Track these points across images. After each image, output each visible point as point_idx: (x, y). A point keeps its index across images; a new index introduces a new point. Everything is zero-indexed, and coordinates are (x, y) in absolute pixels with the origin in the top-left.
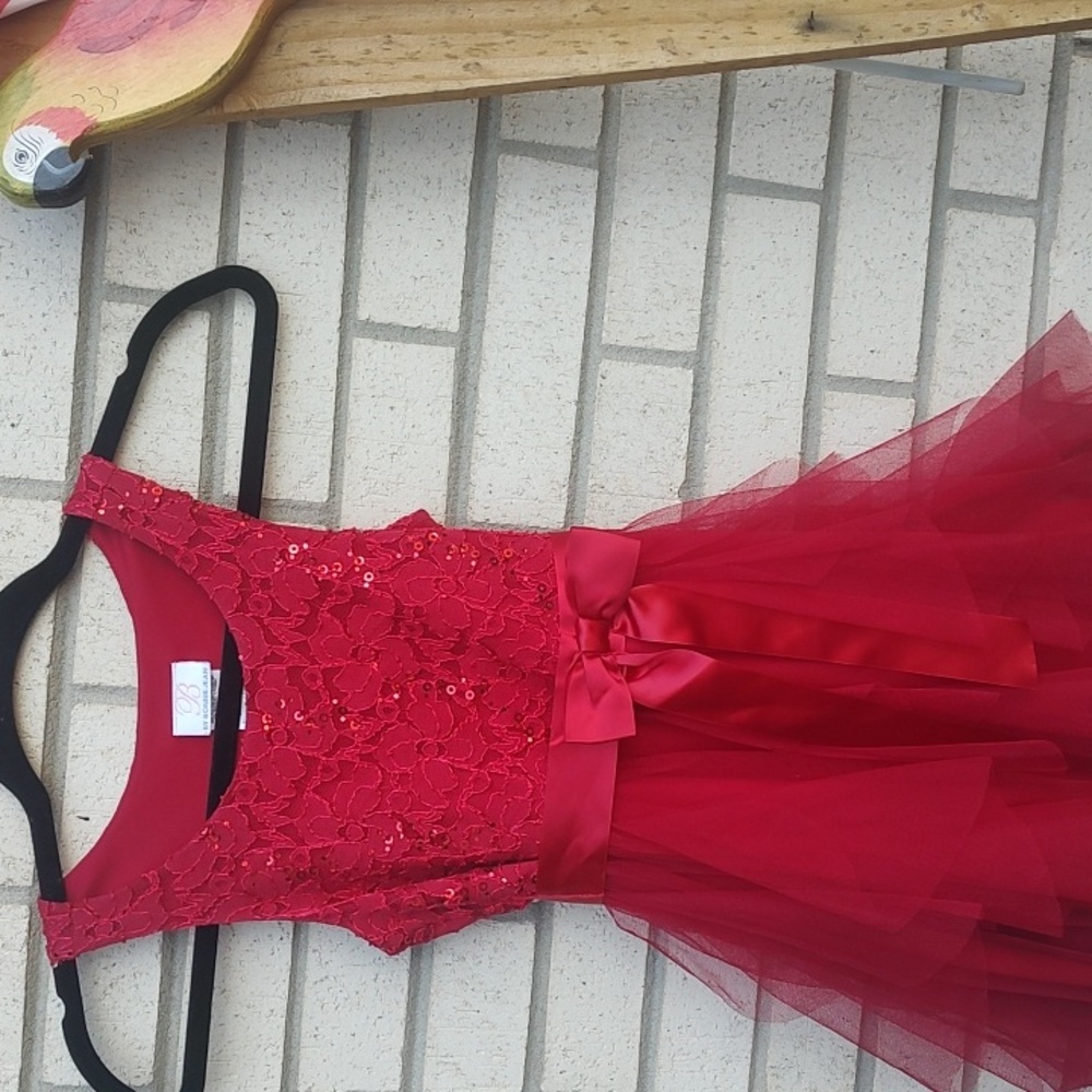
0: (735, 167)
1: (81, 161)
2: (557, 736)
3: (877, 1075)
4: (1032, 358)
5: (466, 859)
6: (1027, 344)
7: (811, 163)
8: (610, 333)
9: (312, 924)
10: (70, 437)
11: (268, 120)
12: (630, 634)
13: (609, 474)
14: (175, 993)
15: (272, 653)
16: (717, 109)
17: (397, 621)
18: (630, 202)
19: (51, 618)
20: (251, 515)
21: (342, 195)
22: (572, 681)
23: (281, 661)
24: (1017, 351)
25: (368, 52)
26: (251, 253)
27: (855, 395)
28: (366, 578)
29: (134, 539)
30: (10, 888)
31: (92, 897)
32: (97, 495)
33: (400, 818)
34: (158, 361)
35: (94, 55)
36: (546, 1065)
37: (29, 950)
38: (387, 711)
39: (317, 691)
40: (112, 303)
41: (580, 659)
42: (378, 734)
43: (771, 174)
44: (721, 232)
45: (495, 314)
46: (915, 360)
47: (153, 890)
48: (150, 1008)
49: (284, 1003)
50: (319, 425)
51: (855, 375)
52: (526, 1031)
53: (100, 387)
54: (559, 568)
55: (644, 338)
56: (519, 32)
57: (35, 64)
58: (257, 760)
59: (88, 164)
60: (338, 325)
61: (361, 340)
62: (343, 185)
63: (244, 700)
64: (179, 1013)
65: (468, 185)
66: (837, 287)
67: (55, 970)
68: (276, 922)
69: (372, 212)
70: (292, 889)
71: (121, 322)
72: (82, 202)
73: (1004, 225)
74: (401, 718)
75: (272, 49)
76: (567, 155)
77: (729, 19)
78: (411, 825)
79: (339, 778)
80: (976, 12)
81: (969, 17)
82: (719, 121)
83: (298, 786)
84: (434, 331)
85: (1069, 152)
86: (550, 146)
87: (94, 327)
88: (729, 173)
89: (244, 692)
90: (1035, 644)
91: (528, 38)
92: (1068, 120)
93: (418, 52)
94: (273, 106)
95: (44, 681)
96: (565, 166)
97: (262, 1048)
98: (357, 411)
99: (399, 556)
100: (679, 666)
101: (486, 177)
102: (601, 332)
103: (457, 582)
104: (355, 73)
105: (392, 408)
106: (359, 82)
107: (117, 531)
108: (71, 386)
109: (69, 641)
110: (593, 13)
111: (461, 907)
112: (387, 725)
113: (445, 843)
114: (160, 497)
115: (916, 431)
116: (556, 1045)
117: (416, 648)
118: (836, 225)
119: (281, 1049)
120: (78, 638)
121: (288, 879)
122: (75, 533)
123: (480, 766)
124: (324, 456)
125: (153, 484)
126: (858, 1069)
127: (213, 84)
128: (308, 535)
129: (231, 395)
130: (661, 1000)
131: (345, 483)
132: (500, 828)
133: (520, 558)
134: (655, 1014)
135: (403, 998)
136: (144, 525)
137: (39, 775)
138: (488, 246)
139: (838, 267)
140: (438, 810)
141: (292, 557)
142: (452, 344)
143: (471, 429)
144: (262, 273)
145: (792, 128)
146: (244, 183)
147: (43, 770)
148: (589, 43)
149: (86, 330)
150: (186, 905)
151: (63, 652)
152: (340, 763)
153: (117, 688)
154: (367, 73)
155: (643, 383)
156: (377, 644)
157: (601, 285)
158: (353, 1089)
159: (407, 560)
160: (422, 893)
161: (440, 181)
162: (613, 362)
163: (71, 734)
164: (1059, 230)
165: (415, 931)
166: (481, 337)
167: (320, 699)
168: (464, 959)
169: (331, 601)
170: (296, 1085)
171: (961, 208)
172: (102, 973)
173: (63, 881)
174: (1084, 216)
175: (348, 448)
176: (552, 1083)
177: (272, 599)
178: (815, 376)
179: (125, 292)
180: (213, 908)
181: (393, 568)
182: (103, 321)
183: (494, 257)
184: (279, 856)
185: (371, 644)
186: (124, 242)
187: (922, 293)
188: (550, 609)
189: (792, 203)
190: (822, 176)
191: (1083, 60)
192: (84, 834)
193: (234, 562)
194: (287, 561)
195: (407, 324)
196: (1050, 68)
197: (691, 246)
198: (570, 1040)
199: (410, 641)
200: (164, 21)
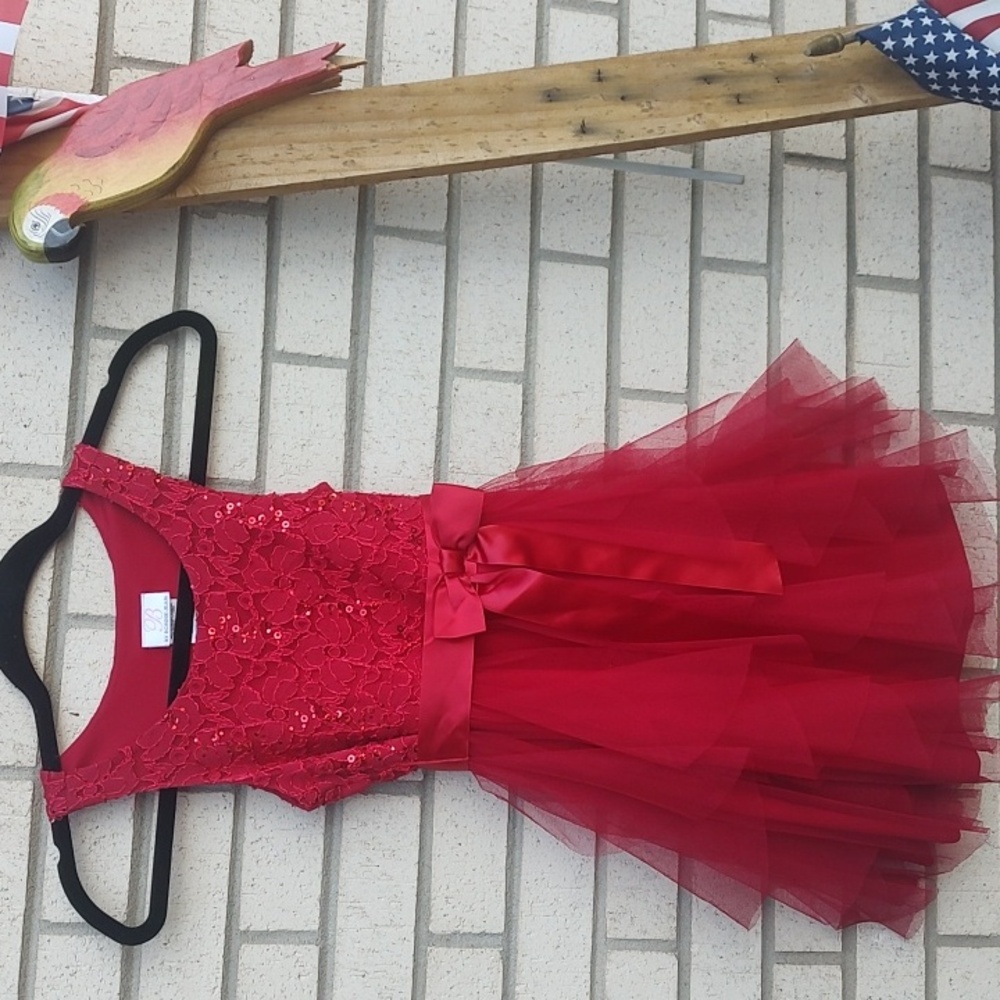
0: (546, 242)
1: (77, 228)
2: (428, 637)
3: (693, 921)
5: (364, 734)
6: (768, 362)
7: (599, 240)
8: (460, 359)
9: (249, 789)
10: (67, 434)
12: (480, 561)
13: (463, 459)
14: (144, 851)
15: (216, 583)
16: (529, 202)
17: (307, 557)
18: (469, 268)
19: (52, 564)
20: (199, 484)
21: (262, 264)
22: (438, 596)
23: (222, 588)
24: (760, 369)
26: (195, 303)
27: (642, 402)
28: (283, 525)
29: (114, 503)
30: (19, 768)
31: (82, 767)
32: (86, 471)
33: (313, 702)
34: (130, 379)
35: (86, 159)
36: (432, 910)
37: (32, 816)
38: (302, 624)
39: (249, 611)
40: (97, 340)
41: (443, 580)
42: (295, 641)
43: (571, 247)
44: (537, 288)
45: (374, 346)
46: (685, 377)
47: (127, 761)
48: (124, 861)
49: (228, 858)
50: (248, 425)
51: (641, 388)
52: (415, 884)
53: (88, 398)
54: (425, 516)
55: (485, 363)
56: (381, 140)
58: (205, 661)
59: (82, 230)
60: (261, 354)
61: (277, 364)
62: (263, 257)
63: (195, 618)
65: (353, 257)
66: (624, 325)
67: (52, 825)
68: (220, 794)
69: (284, 275)
70: (232, 761)
71: (104, 352)
72: (77, 259)
73: (744, 281)
74: (312, 630)
76: (424, 236)
79: (266, 675)
80: (697, 118)
81: (693, 122)
82: (531, 212)
83: (236, 680)
84: (331, 359)
85: (787, 230)
86: (411, 230)
87: (84, 357)
88: (541, 247)
89: (196, 612)
90: (779, 562)
91: (387, 144)
92: (784, 207)
93: (312, 154)
95: (46, 611)
96: (422, 244)
97: (211, 895)
98: (276, 414)
99: (307, 510)
100: (514, 581)
101: (366, 252)
102: (453, 359)
103: (351, 528)
104: (269, 169)
105: (302, 412)
107: (101, 497)
108: (68, 399)
109: (64, 583)
110: (432, 127)
111: (361, 772)
112: (302, 635)
113: (348, 720)
114: (133, 471)
115: (691, 418)
116: (439, 894)
117: (322, 578)
118: (620, 282)
119: (226, 895)
120: (71, 578)
121: (229, 752)
122: (71, 500)
124: (251, 447)
125: (127, 463)
128: (241, 497)
129: (184, 404)
130: (521, 858)
131: (268, 467)
132: (388, 708)
133: (397, 510)
134: (517, 870)
135: (320, 856)
136: (121, 492)
137: (42, 678)
138: (369, 299)
139: (624, 312)
140: (342, 695)
141: (229, 512)
142: (344, 367)
143: (360, 428)
144: (207, 317)
145: (584, 216)
146: (192, 257)
147: (45, 678)
148: (430, 146)
149: (79, 359)
150: (152, 772)
151: (60, 591)
152: (267, 663)
153: (100, 617)
154: (276, 169)
155: (486, 393)
156: (292, 575)
157: (451, 326)
158: (282, 928)
159: (314, 512)
160: (331, 760)
161: (332, 255)
162: (464, 379)
163: (66, 651)
164: (784, 284)
165: (327, 791)
166: (366, 363)
167: (252, 616)
168: (366, 825)
169: (259, 543)
170: (238, 925)
171: (712, 269)
172: (88, 834)
173: (59, 758)
174: (802, 274)
175: (270, 441)
176: (438, 925)
177: (215, 543)
178: (612, 390)
179: (107, 332)
180: (172, 775)
181: (303, 518)
182: (91, 352)
183: (373, 306)
184: (221, 733)
185: (289, 576)
186: (106, 297)
187: (687, 329)
188: (420, 545)
189: (588, 267)
190: (608, 248)
191: (792, 167)
192: (74, 726)
193: (187, 517)
194: (225, 515)
195: (312, 353)
196: (769, 173)
197: (517, 298)
198: (451, 889)
199: (317, 572)
200: (135, 136)
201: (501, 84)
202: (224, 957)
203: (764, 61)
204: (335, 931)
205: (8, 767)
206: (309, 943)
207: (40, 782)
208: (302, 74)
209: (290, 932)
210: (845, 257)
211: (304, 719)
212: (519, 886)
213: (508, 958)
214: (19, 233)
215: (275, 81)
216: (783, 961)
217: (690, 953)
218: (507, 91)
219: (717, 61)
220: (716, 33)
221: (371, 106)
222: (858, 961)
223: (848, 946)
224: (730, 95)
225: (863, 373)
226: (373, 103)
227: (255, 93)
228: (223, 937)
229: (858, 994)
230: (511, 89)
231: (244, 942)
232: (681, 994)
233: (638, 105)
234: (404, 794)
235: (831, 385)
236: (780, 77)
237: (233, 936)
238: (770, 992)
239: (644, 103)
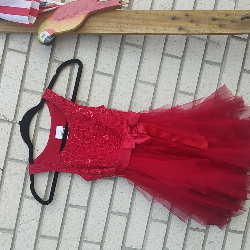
0: (167, 52)
1: (53, 38)
2: (121, 147)
3: (173, 218)
4: (217, 92)
5: (103, 166)
6: (217, 89)
7: (181, 52)
8: (141, 78)
9: (76, 174)
10: (44, 85)
11: (85, 35)
12: (136, 131)
13: (137, 103)
14: (50, 183)
15: (74, 126)
16: (165, 41)
17: (96, 124)
18: (147, 56)
19: (37, 115)
20: (74, 102)
21: (96, 49)
22: (125, 138)
23: (75, 128)
24: (215, 90)
25: (103, 25)
26: (79, 57)
27: (183, 95)
28: (92, 115)
29: (53, 104)
30: (24, 161)
31: (38, 164)
32: (48, 95)
33: (93, 158)
35: (57, 21)
36: (113, 206)
37: (26, 172)
38: (93, 139)
40: (54, 63)
42: (91, 143)
43: (173, 54)
44: (163, 63)
45: (120, 73)
46: (195, 90)
47: (49, 164)
48: (45, 185)
49: (69, 188)
50: (87, 88)
51: (184, 91)
52: (110, 200)
53: (51, 77)
54: (125, 118)
55: (147, 80)
56: (130, 25)
57: (47, 21)
58: (69, 144)
59: (54, 39)
60: (93, 71)
61: (96, 74)
62: (97, 47)
63: (68, 134)
64: (50, 187)
65: (119, 49)
66: (183, 75)
67: (30, 176)
68: (69, 174)
69: (101, 52)
70: (72, 168)
71: (56, 66)
72: (52, 45)
73: (215, 68)
74: (95, 141)
75: (87, 23)
76: (137, 46)
77: (166, 26)
79: (83, 149)
80: (210, 30)
81: (208, 31)
82: (165, 43)
83: (76, 150)
84: (110, 74)
85: (228, 56)
86: (134, 44)
87: (51, 67)
88: (166, 53)
89: (69, 133)
90: (208, 142)
91: (131, 26)
92: (229, 50)
93: (112, 26)
94: (86, 32)
95: (35, 126)
96: (136, 48)
97: (64, 195)
98: (94, 86)
100: (144, 137)
101: (122, 48)
102: (139, 78)
103: (108, 118)
104: (101, 29)
105: (100, 87)
106: (101, 30)
107: (50, 102)
108: (46, 76)
109: (40, 120)
110: (143, 23)
111: (101, 175)
112: (92, 141)
113: (100, 163)
114: (59, 97)
115: (194, 102)
116: (115, 203)
117: (99, 129)
118: (184, 64)
119: (67, 196)
121: (72, 166)
122: (43, 101)
123: (107, 151)
124: (87, 94)
125: (58, 95)
126: (169, 216)
127: (76, 28)
128: (83, 107)
129: (73, 81)
130: (135, 198)
131: (91, 99)
132: (109, 162)
133: (119, 115)
134: (134, 200)
135: (89, 190)
136: (55, 101)
137: (32, 142)
138: (121, 61)
139: (183, 72)
140: (99, 157)
141: (80, 110)
142: (112, 77)
143: (114, 92)
144: (81, 61)
145: (178, 46)
146: (80, 45)
147: (33, 141)
148: (141, 28)
150: (54, 168)
151: (38, 122)
152: (83, 147)
153: (47, 129)
154: (103, 29)
155: (145, 88)
157: (140, 70)
158: (78, 205)
159: (99, 113)
160: (95, 171)
161: (114, 48)
162: (141, 84)
163: (38, 136)
164: (225, 70)
165: (93, 178)
166: (118, 77)
167: (81, 135)
168: (101, 185)
169: (85, 119)
170: (69, 203)
171: (207, 64)
172: (38, 178)
173: (33, 161)
174: (230, 68)
175: (92, 93)
176: (114, 210)
177: (75, 117)
178: (177, 91)
179: (57, 61)
180: (58, 169)
181: (97, 114)
182: (53, 66)
183: (122, 63)
184: (71, 161)
185: (91, 127)
186: (58, 53)
187: (198, 78)
188: (123, 125)
189: (176, 59)
190: (182, 55)
191: (233, 40)
192: (38, 154)
193: (70, 110)
194: (79, 111)
195: (105, 73)
196: (227, 40)
197: (157, 65)
198: (118, 202)
199: (98, 127)
200: (69, 16)
201: (162, 14)
202: (65, 209)
203: (230, 17)
204: (90, 207)
205: (22, 160)
206: (84, 209)
207: (28, 165)
208: (113, 5)
209: (80, 206)
210: (242, 65)
211: (90, 161)
212: (134, 204)
213: (128, 219)
214: (39, 38)
215: (105, 7)
216: (191, 229)
217: (170, 225)
218: (163, 16)
219: (218, 15)
220: (221, 2)
221: (129, 15)
222: (209, 232)
223: (207, 229)
224: (219, 25)
225: (240, 95)
226: (129, 14)
227: (100, 9)
228: (65, 205)
229: (208, 239)
230: (164, 15)
231: (69, 207)
232: (167, 233)
233: (195, 24)
234: (111, 180)
235: (231, 97)
236: (233, 21)
237: (67, 205)
238: (187, 236)
239: (197, 24)
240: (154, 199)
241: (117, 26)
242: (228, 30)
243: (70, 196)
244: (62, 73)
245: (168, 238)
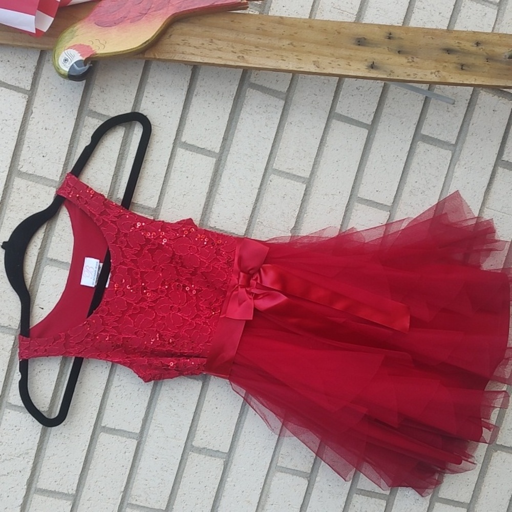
0: (339, 110)
1: (87, 67)
2: (223, 314)
3: (321, 466)
4: (440, 206)
5: (180, 353)
6: (439, 200)
7: (368, 114)
8: (277, 164)
9: (119, 365)
10: (64, 165)
12: (259, 282)
13: (265, 219)
14: (63, 380)
15: (123, 261)
16: (336, 85)
17: (172, 259)
18: (294, 116)
19: (44, 231)
20: (126, 208)
21: (184, 92)
22: (232, 296)
23: (126, 265)
24: (432, 200)
25: (203, 44)
26: (146, 108)
27: (367, 206)
28: (163, 240)
29: (80, 209)
30: (9, 328)
31: (40, 338)
32: (70, 189)
33: (159, 332)
35: (100, 27)
36: (196, 435)
37: (12, 352)
38: (162, 292)
39: (137, 279)
40: (89, 117)
41: (237, 287)
42: (157, 300)
43: (352, 115)
44: (328, 134)
45: (233, 149)
46: (393, 198)
47: (62, 340)
48: (52, 383)
49: (103, 392)
50: (159, 178)
51: (368, 199)
52: (191, 422)
53: (79, 148)
54: (237, 252)
55: (290, 169)
56: (261, 48)
57: (78, 26)
58: (110, 300)
60: (173, 142)
61: (180, 149)
62: (186, 89)
63: (109, 277)
64: (63, 387)
65: (233, 98)
66: (369, 163)
67: (20, 362)
68: (105, 361)
69: (195, 101)
70: (113, 350)
71: (92, 125)
72: (85, 81)
73: (439, 152)
74: (166, 295)
75: (168, 36)
76: (274, 93)
77: (342, 58)
78: (162, 335)
79: (139, 313)
80: (436, 73)
81: (433, 75)
82: (336, 91)
83: (123, 313)
84: (209, 151)
85: (471, 128)
86: (268, 88)
87: (81, 125)
88: (336, 111)
89: (110, 274)
91: (264, 51)
92: (474, 115)
93: (222, 48)
94: (163, 58)
95: (37, 254)
96: (272, 97)
97: (91, 407)
98: (173, 175)
99: (178, 235)
100: (274, 297)
101: (241, 95)
102: (273, 163)
103: (198, 249)
104: (196, 51)
105: (187, 177)
106: (197, 55)
107: (74, 204)
108: (68, 146)
109: (49, 241)
110: (291, 46)
111: (175, 370)
112: (161, 297)
113: (174, 345)
114: (93, 195)
115: (388, 225)
116: (201, 429)
117: (177, 271)
118: (373, 139)
119: (98, 408)
120: (52, 240)
121: (112, 346)
122: (59, 201)
123: (192, 319)
124: (158, 190)
125: (91, 189)
126: (314, 462)
127: (142, 46)
128: (146, 220)
129: (127, 161)
130: (245, 420)
131: (164, 202)
132: (195, 343)
133: (223, 245)
134: (241, 425)
135: (147, 399)
136: (85, 204)
137: (28, 287)
138: (237, 123)
139: (370, 156)
140: (174, 332)
141: (138, 227)
142: (215, 157)
143: (216, 191)
144: (148, 117)
145: (364, 99)
146: (148, 81)
147: (30, 287)
148: (287, 57)
149: (78, 125)
150: (73, 348)
151: (46, 245)
152: (140, 307)
153: (63, 262)
154: (201, 52)
155: (285, 186)
156: (163, 266)
157: (277, 146)
158: (122, 429)
159: (181, 237)
160: (161, 362)
161: (223, 94)
162: (276, 176)
163: (43, 276)
164: (461, 158)
165: (156, 375)
166: (227, 157)
167: (138, 282)
168: (173, 389)
169: (149, 246)
170: (101, 423)
171: (424, 142)
172: (37, 367)
173: (29, 330)
174: (472, 154)
175: (168, 189)
176: (197, 442)
177: (127, 242)
178: (353, 196)
179: (96, 115)
180: (83, 351)
181: (175, 239)
182: (85, 123)
183: (238, 127)
184: (111, 337)
185: (161, 266)
186: (98, 95)
187: (401, 172)
188: (230, 266)
189: (358, 128)
190: (372, 119)
191: (484, 93)
192: (40, 314)
193: (116, 225)
194: (136, 228)
195: (200, 146)
196: (471, 94)
197: (315, 137)
198: (206, 428)
199: (176, 267)
200: (128, 19)
201: (335, 28)
202: (91, 437)
204: (147, 435)
205: (4, 327)
206: (133, 438)
207: (18, 337)
209: (125, 431)
210: (498, 149)
211: (153, 339)
212: (241, 432)
213: (227, 464)
214: (56, 63)
216: (359, 493)
217: (315, 480)
218: (337, 33)
219: (457, 41)
220: (466, 7)
221: (261, 26)
222: (396, 501)
223: (393, 494)
224: (458, 64)
225: (486, 216)
226: (263, 24)
227: (199, 8)
228: (93, 427)
230: (339, 33)
231: (102, 432)
232: (306, 497)
233: (406, 58)
235: (468, 218)
236: (489, 59)
237: (98, 427)
238: (349, 505)
239: (410, 58)
240: (284, 427)
241: (232, 49)
242: (477, 78)
243: (105, 408)
244: (104, 142)
245: (308, 508)
